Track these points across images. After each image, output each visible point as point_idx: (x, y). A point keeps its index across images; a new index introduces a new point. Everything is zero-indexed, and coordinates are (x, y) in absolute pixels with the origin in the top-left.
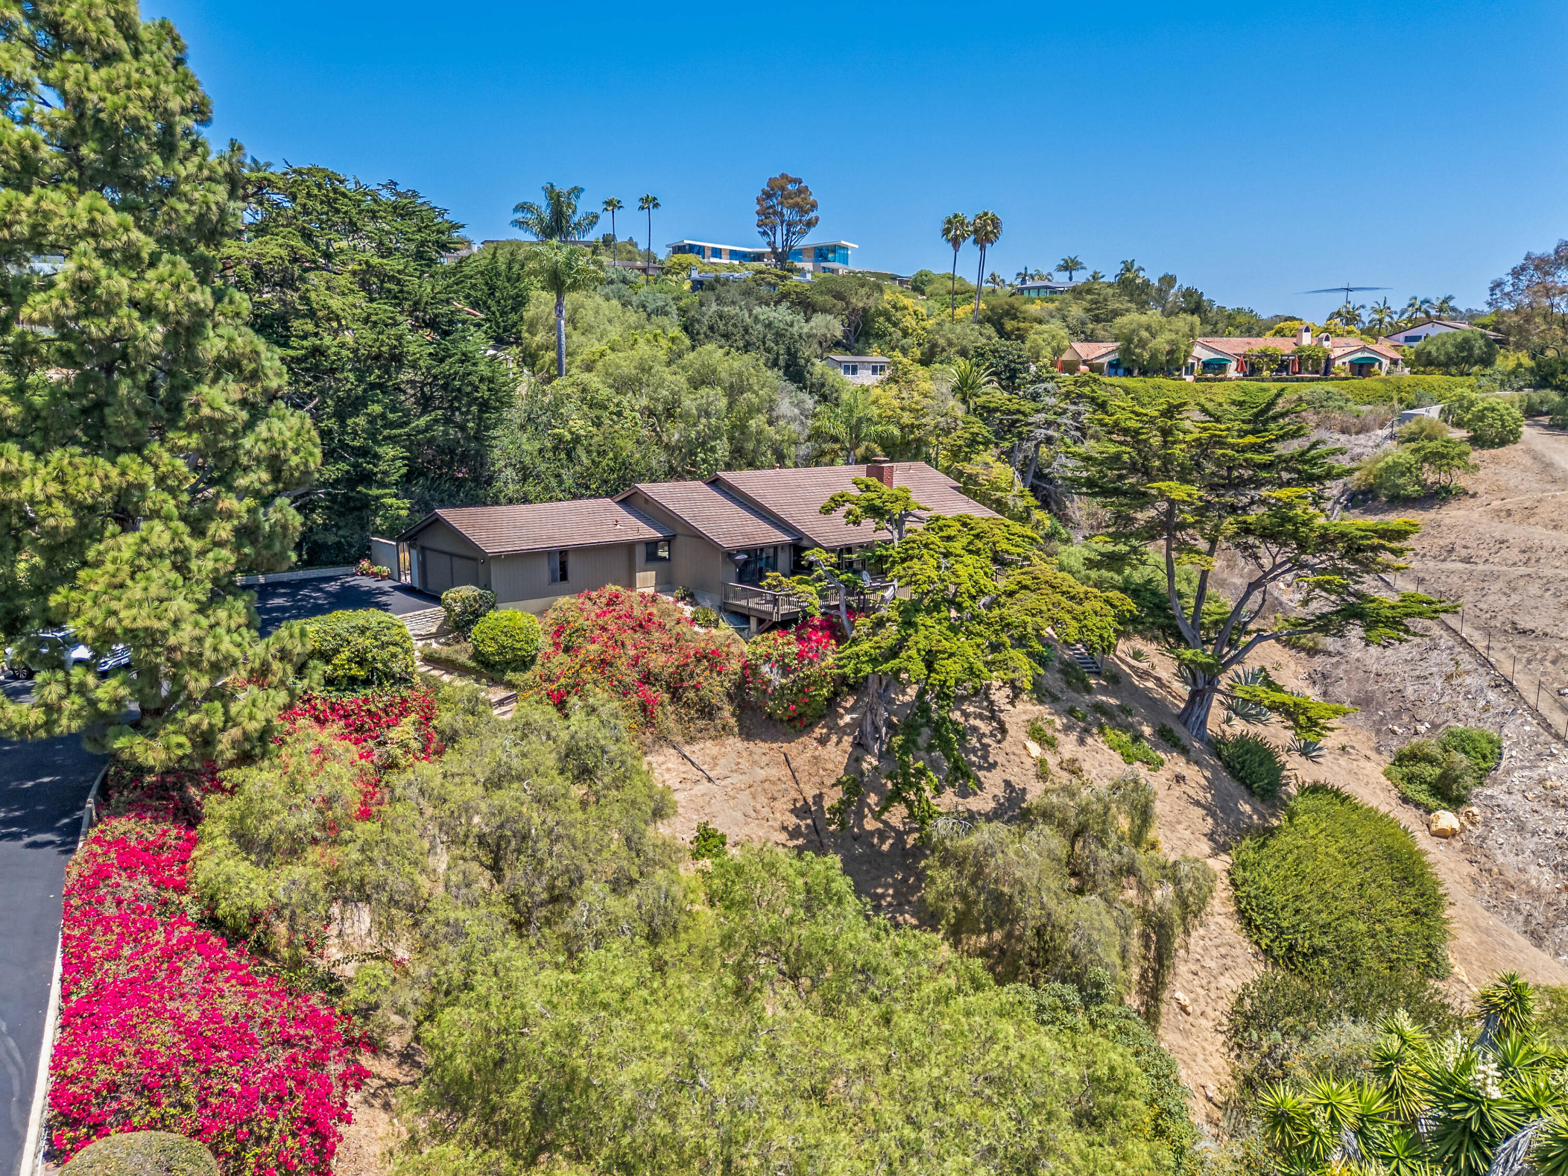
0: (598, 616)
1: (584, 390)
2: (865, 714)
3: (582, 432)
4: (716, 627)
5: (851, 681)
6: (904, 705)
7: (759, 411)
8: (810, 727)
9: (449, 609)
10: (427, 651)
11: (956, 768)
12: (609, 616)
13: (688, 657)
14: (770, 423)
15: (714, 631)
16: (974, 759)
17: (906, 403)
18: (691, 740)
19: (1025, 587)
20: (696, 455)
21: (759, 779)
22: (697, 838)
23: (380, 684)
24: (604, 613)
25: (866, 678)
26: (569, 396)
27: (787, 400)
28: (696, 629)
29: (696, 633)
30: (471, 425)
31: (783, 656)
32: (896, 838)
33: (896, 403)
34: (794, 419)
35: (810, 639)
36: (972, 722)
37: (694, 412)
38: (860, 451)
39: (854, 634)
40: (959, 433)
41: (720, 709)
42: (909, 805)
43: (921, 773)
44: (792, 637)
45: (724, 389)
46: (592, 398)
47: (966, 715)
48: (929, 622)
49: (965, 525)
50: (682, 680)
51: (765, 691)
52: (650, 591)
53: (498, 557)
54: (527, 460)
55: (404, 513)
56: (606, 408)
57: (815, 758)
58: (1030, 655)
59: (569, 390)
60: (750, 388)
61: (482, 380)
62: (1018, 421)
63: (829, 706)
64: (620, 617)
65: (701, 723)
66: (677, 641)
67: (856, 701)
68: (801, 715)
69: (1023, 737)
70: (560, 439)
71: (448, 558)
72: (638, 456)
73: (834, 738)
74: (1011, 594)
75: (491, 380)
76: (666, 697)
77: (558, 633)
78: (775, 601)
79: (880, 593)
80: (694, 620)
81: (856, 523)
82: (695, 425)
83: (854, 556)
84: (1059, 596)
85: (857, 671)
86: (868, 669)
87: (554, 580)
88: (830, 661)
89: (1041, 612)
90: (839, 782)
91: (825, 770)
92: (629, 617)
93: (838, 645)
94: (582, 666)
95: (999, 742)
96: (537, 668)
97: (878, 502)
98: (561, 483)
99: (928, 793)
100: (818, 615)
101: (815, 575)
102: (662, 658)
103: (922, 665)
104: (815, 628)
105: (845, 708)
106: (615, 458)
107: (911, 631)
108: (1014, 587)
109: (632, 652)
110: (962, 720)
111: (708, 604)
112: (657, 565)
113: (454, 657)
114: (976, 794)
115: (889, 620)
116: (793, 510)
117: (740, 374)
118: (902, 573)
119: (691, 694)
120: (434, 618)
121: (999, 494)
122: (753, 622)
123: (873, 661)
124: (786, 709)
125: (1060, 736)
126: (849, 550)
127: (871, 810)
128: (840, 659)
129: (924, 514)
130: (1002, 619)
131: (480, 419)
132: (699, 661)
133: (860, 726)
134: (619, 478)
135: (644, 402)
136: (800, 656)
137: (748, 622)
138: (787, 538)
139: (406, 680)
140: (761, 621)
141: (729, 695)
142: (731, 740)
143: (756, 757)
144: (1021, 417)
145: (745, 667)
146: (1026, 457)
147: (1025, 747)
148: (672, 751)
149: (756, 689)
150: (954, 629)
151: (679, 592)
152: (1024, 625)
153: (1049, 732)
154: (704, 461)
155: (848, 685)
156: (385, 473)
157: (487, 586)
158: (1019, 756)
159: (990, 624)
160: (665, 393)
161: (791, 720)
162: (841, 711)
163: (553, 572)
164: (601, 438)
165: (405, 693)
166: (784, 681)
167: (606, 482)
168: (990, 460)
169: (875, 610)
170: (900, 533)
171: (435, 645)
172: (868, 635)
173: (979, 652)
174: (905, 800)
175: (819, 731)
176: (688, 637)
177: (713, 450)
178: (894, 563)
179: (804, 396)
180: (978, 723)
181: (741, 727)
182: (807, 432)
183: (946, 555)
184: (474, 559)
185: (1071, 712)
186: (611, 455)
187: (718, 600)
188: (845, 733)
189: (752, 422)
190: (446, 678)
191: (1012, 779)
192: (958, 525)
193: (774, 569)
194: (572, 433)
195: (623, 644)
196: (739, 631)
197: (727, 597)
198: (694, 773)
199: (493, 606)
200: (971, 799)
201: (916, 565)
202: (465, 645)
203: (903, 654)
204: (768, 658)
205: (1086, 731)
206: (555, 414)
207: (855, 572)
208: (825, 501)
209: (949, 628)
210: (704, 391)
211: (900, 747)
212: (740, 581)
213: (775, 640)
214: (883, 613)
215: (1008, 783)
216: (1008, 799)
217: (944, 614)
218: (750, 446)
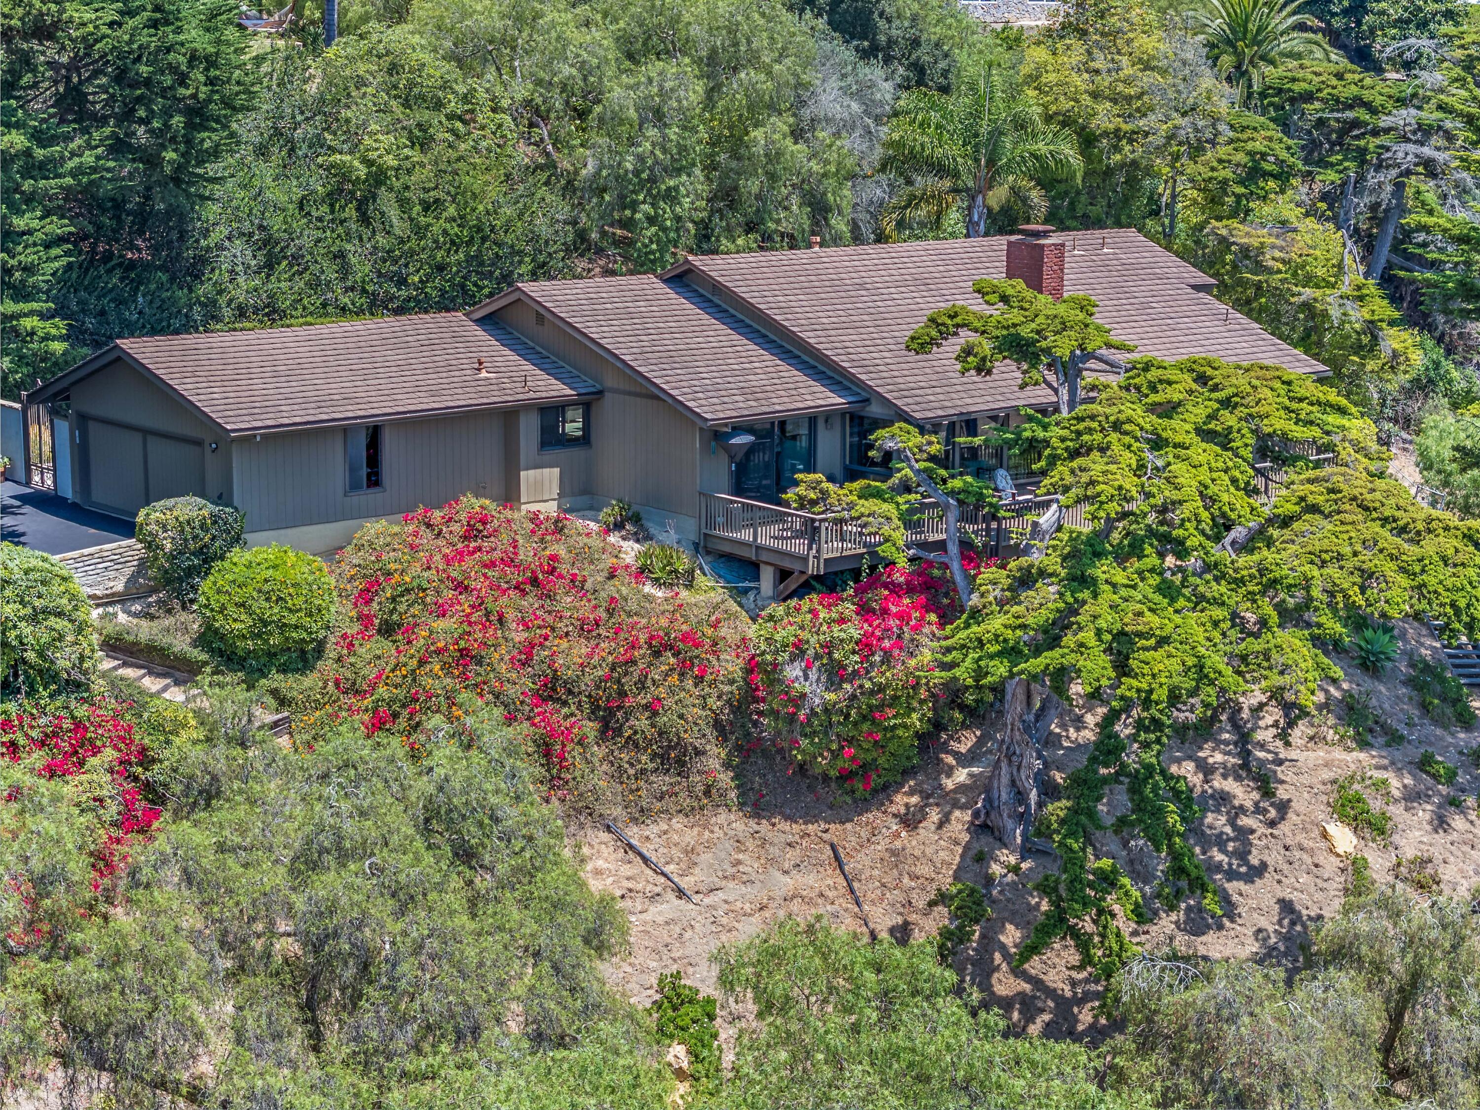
0: (448, 561)
1: (393, 69)
2: (997, 765)
3: (390, 161)
4: (689, 586)
5: (970, 698)
6: (1079, 747)
7: (773, 108)
8: (886, 790)
9: (151, 545)
10: (110, 629)
11: (1178, 870)
12: (469, 561)
13: (633, 646)
14: (797, 134)
15: (684, 594)
16: (1219, 857)
17: (1104, 81)
18: (641, 816)
19: (1314, 509)
20: (634, 206)
21: (778, 894)
22: (658, 1005)
23: (32, 692)
24: (460, 555)
25: (998, 690)
26: (361, 83)
27: (834, 83)
28: (648, 589)
29: (648, 597)
30: (170, 155)
31: (828, 646)
32: (1056, 1012)
33: (1080, 81)
34: (849, 126)
35: (885, 611)
36: (1218, 783)
37: (632, 113)
38: (997, 196)
39: (975, 600)
40: (1223, 151)
41: (698, 753)
42: (1083, 944)
43: (1108, 881)
44: (848, 608)
45: (698, 61)
46: (411, 85)
47: (1207, 770)
48: (1120, 577)
49: (1202, 379)
50: (622, 694)
51: (792, 718)
52: (550, 509)
53: (247, 440)
54: (276, 223)
55: (58, 347)
56: (439, 105)
57: (894, 853)
58: (1317, 641)
59: (362, 68)
60: (754, 59)
61: (193, 58)
62: (1356, 123)
63: (923, 749)
64: (492, 565)
65: (662, 782)
66: (610, 612)
67: (981, 742)
68: (866, 767)
69: (1320, 813)
70: (343, 174)
71: (138, 437)
72: (508, 211)
73: (934, 816)
74: (1286, 522)
75: (211, 62)
76: (590, 728)
77: (366, 596)
78: (811, 531)
79: (1030, 518)
80: (642, 572)
81: (983, 369)
82: (632, 142)
83: (978, 441)
84: (1376, 527)
85: (980, 673)
86: (1000, 669)
87: (354, 486)
88: (926, 656)
89: (1340, 557)
90: (942, 898)
91: (914, 877)
92: (509, 562)
93: (942, 626)
94: (422, 663)
95: (1272, 824)
96: (327, 666)
97: (1026, 332)
98: (345, 271)
99: (1123, 923)
100: (902, 562)
101: (895, 479)
102: (582, 648)
103: (1105, 660)
104: (896, 590)
105: (956, 754)
106: (461, 220)
107: (1085, 595)
108: (1291, 508)
109: (519, 636)
110: (1196, 779)
111: (671, 537)
112: (562, 454)
113: (165, 640)
114: (1220, 927)
115: (1042, 573)
116: (850, 338)
117: (732, 30)
118: (1069, 479)
119: (642, 722)
120: (119, 563)
121: (1308, 293)
122: (767, 577)
123: (1012, 653)
124: (835, 755)
125: (1396, 811)
126: (971, 425)
127: (1006, 955)
128: (949, 650)
129: (1120, 357)
130: (1262, 572)
131: (188, 142)
132: (657, 654)
133: (988, 790)
134: (469, 259)
135: (521, 90)
136: (865, 646)
137: (757, 578)
138: (836, 400)
139: (78, 685)
140: (783, 575)
141: (717, 724)
142: (723, 817)
143: (774, 851)
144: (1362, 114)
145: (752, 666)
146: (1374, 207)
147: (1325, 835)
148: (605, 836)
149: (775, 714)
150: (1167, 590)
151: (610, 513)
152: (1307, 583)
153: (1376, 805)
154: (651, 220)
155: (962, 707)
156: (29, 269)
157: (223, 498)
158: (1311, 852)
159: (1240, 582)
160: (567, 70)
161: (845, 776)
162: (950, 760)
163: (353, 470)
164: (428, 172)
165: (82, 711)
166: (831, 697)
167: (441, 268)
168: (1292, 213)
169: (1019, 551)
170: (1072, 392)
171: (122, 618)
172: (1001, 603)
173: (1217, 635)
174: (1074, 933)
175: (902, 801)
176: (632, 606)
177: (671, 196)
178: (1053, 460)
179: (874, 72)
180: (1230, 785)
181: (743, 790)
182: (879, 152)
183: (1158, 443)
184: (198, 443)
185: (1424, 764)
186: (452, 210)
187: (691, 527)
188: (956, 805)
189: (757, 134)
190: (152, 684)
191: (1295, 896)
192: (1187, 380)
193: (810, 468)
194: (369, 163)
195: (501, 618)
196: (739, 594)
197: (710, 522)
198: (648, 881)
199: (237, 539)
200: (1210, 937)
201: (1096, 464)
202: (183, 616)
203: (1069, 640)
204: (799, 649)
205: (1455, 803)
206: (331, 122)
207: (978, 474)
208: (917, 325)
209: (1158, 589)
210: (654, 68)
211: (1062, 822)
212: (739, 491)
213: (814, 613)
214: (1036, 558)
215: (1286, 906)
216: (1286, 938)
217: (1152, 560)
218: (753, 185)
